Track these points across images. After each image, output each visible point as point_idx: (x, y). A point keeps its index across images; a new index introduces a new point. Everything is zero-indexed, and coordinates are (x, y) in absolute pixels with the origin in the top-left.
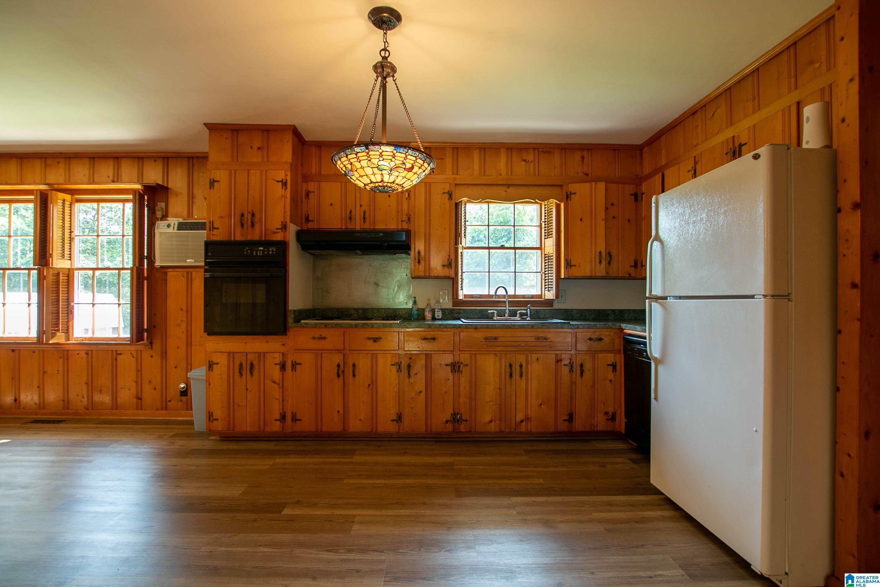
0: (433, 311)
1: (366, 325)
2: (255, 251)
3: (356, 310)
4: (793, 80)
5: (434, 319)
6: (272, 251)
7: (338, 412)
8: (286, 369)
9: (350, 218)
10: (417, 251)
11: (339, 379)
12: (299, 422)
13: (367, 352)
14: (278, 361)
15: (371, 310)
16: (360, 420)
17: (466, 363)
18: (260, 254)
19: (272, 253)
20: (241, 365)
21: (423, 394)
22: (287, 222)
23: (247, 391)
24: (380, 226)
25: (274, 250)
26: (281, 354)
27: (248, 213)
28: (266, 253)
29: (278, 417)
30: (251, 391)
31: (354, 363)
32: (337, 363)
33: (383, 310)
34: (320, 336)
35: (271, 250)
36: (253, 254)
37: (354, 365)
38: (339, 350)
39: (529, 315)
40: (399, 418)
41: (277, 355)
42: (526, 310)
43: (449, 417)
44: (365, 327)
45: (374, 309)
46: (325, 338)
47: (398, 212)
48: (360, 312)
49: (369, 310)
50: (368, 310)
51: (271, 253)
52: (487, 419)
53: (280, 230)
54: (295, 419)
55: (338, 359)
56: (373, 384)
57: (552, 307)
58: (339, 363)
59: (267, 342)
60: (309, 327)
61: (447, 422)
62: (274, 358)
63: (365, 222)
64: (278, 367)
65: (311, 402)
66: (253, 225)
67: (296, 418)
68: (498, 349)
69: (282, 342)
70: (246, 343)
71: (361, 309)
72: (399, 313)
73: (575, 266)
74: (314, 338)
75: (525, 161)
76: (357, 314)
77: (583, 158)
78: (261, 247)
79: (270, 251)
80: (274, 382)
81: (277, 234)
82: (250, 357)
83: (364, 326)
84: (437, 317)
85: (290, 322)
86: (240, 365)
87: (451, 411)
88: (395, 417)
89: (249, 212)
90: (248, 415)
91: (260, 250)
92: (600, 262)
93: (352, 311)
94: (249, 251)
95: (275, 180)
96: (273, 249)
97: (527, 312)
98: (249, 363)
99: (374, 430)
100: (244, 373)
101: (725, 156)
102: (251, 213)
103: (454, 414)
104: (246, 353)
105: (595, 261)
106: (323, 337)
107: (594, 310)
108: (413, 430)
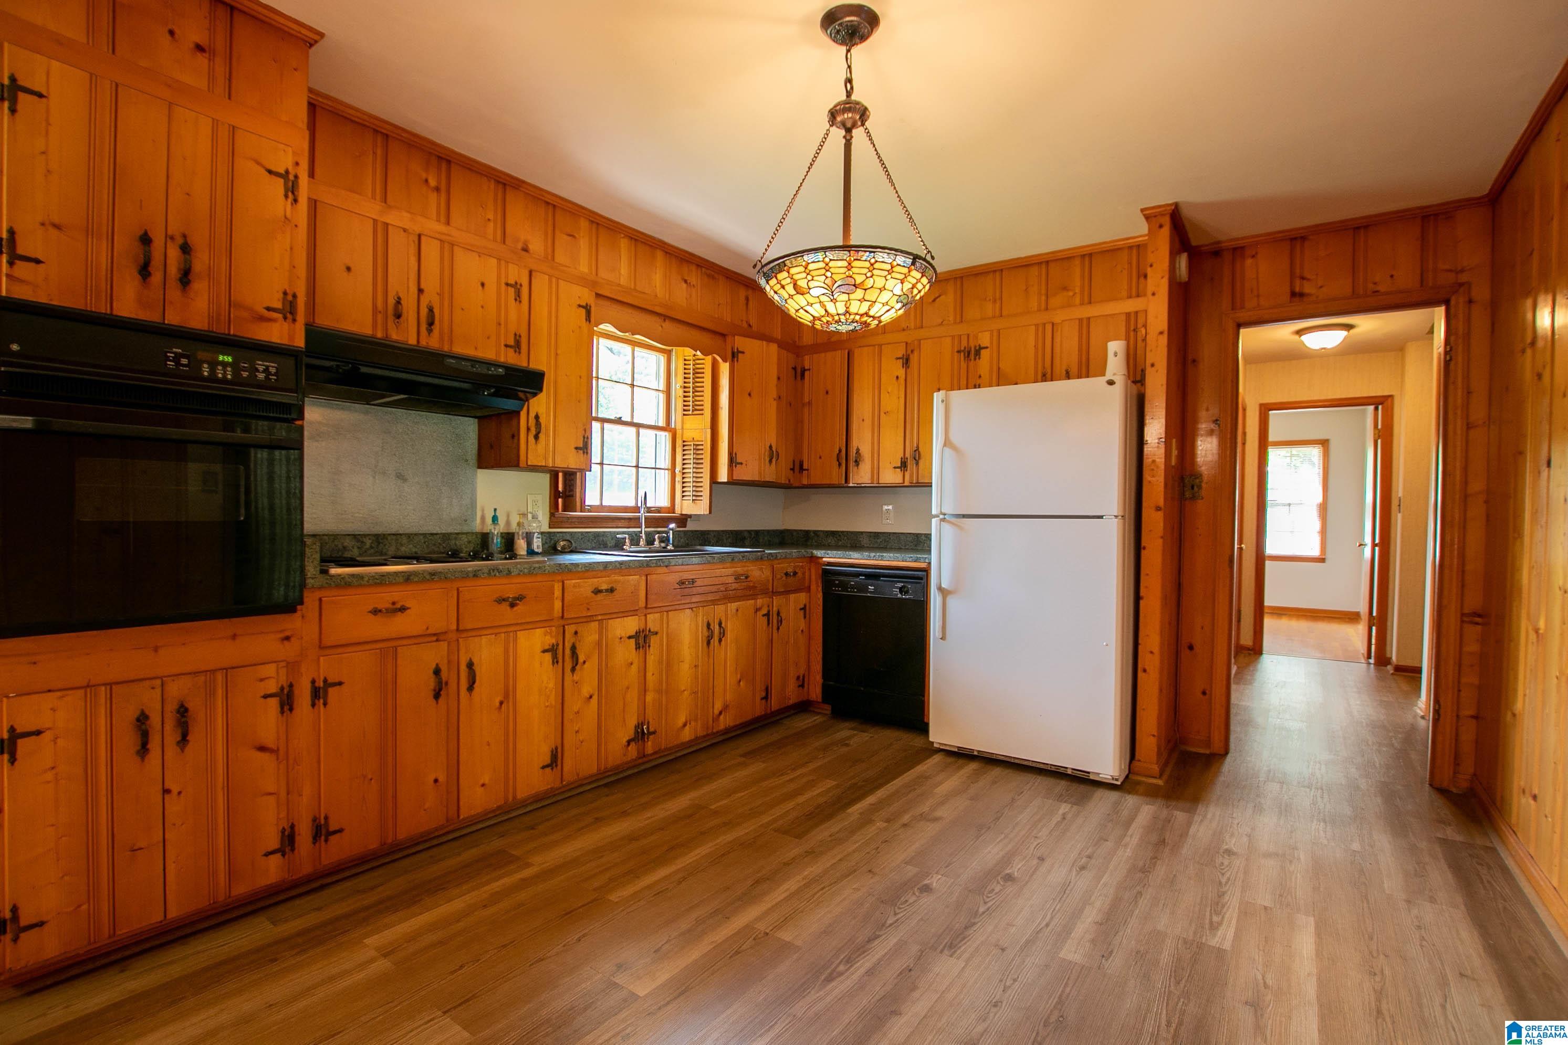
0: (529, 537)
1: (496, 571)
2: (208, 363)
3: (357, 537)
4: (1043, 298)
5: (531, 552)
6: (266, 370)
7: (436, 781)
8: (295, 706)
9: (398, 316)
10: (532, 415)
11: (437, 703)
12: (337, 836)
13: (497, 631)
14: (272, 687)
15: (395, 537)
16: (483, 785)
17: (656, 630)
18: (225, 374)
19: (267, 378)
20: (142, 719)
21: (595, 697)
22: (298, 295)
23: (167, 796)
24: (460, 349)
25: (273, 370)
26: (284, 664)
27: (169, 241)
28: (245, 374)
29: (273, 842)
30: (180, 793)
31: (470, 659)
32: (434, 666)
33: (422, 537)
34: (391, 606)
35: (261, 368)
36: (200, 369)
37: (470, 665)
38: (435, 635)
39: (671, 542)
40: (555, 759)
41: (270, 670)
42: (667, 533)
43: (630, 733)
44: (495, 575)
45: (401, 535)
46: (403, 609)
47: (500, 324)
48: (368, 542)
49: (389, 538)
50: (387, 539)
51: (261, 376)
52: (682, 719)
53: (280, 316)
54: (321, 831)
55: (433, 655)
56: (507, 698)
57: (685, 527)
58: (437, 665)
59: (234, 637)
60: (364, 586)
61: (629, 742)
62: (262, 680)
63: (430, 331)
64: (274, 703)
65: (370, 777)
66: (185, 277)
67: (328, 830)
68: (694, 599)
69: (281, 631)
70: (156, 649)
71: (369, 535)
72: (456, 544)
73: (742, 464)
74: (376, 612)
75: (686, 281)
76: (358, 548)
77: (747, 299)
78: (224, 354)
79: (257, 370)
80: (262, 749)
81: (269, 324)
82: (175, 690)
83: (492, 574)
84: (536, 550)
85: (309, 575)
86: (138, 720)
87: (632, 722)
88: (547, 760)
89: (172, 238)
90: (171, 867)
91: (225, 364)
92: (770, 461)
93: (348, 542)
94: (184, 361)
95: (264, 167)
96: (267, 367)
97: (668, 537)
98: (171, 707)
99: (511, 799)
100: (154, 744)
101: (956, 354)
102: (180, 241)
103: (639, 726)
104: (161, 678)
105: (764, 459)
106: (398, 606)
107: (731, 532)
108: (578, 775)
